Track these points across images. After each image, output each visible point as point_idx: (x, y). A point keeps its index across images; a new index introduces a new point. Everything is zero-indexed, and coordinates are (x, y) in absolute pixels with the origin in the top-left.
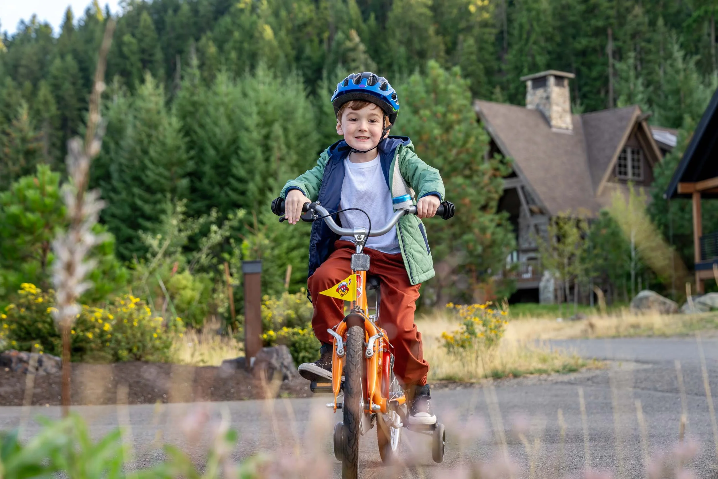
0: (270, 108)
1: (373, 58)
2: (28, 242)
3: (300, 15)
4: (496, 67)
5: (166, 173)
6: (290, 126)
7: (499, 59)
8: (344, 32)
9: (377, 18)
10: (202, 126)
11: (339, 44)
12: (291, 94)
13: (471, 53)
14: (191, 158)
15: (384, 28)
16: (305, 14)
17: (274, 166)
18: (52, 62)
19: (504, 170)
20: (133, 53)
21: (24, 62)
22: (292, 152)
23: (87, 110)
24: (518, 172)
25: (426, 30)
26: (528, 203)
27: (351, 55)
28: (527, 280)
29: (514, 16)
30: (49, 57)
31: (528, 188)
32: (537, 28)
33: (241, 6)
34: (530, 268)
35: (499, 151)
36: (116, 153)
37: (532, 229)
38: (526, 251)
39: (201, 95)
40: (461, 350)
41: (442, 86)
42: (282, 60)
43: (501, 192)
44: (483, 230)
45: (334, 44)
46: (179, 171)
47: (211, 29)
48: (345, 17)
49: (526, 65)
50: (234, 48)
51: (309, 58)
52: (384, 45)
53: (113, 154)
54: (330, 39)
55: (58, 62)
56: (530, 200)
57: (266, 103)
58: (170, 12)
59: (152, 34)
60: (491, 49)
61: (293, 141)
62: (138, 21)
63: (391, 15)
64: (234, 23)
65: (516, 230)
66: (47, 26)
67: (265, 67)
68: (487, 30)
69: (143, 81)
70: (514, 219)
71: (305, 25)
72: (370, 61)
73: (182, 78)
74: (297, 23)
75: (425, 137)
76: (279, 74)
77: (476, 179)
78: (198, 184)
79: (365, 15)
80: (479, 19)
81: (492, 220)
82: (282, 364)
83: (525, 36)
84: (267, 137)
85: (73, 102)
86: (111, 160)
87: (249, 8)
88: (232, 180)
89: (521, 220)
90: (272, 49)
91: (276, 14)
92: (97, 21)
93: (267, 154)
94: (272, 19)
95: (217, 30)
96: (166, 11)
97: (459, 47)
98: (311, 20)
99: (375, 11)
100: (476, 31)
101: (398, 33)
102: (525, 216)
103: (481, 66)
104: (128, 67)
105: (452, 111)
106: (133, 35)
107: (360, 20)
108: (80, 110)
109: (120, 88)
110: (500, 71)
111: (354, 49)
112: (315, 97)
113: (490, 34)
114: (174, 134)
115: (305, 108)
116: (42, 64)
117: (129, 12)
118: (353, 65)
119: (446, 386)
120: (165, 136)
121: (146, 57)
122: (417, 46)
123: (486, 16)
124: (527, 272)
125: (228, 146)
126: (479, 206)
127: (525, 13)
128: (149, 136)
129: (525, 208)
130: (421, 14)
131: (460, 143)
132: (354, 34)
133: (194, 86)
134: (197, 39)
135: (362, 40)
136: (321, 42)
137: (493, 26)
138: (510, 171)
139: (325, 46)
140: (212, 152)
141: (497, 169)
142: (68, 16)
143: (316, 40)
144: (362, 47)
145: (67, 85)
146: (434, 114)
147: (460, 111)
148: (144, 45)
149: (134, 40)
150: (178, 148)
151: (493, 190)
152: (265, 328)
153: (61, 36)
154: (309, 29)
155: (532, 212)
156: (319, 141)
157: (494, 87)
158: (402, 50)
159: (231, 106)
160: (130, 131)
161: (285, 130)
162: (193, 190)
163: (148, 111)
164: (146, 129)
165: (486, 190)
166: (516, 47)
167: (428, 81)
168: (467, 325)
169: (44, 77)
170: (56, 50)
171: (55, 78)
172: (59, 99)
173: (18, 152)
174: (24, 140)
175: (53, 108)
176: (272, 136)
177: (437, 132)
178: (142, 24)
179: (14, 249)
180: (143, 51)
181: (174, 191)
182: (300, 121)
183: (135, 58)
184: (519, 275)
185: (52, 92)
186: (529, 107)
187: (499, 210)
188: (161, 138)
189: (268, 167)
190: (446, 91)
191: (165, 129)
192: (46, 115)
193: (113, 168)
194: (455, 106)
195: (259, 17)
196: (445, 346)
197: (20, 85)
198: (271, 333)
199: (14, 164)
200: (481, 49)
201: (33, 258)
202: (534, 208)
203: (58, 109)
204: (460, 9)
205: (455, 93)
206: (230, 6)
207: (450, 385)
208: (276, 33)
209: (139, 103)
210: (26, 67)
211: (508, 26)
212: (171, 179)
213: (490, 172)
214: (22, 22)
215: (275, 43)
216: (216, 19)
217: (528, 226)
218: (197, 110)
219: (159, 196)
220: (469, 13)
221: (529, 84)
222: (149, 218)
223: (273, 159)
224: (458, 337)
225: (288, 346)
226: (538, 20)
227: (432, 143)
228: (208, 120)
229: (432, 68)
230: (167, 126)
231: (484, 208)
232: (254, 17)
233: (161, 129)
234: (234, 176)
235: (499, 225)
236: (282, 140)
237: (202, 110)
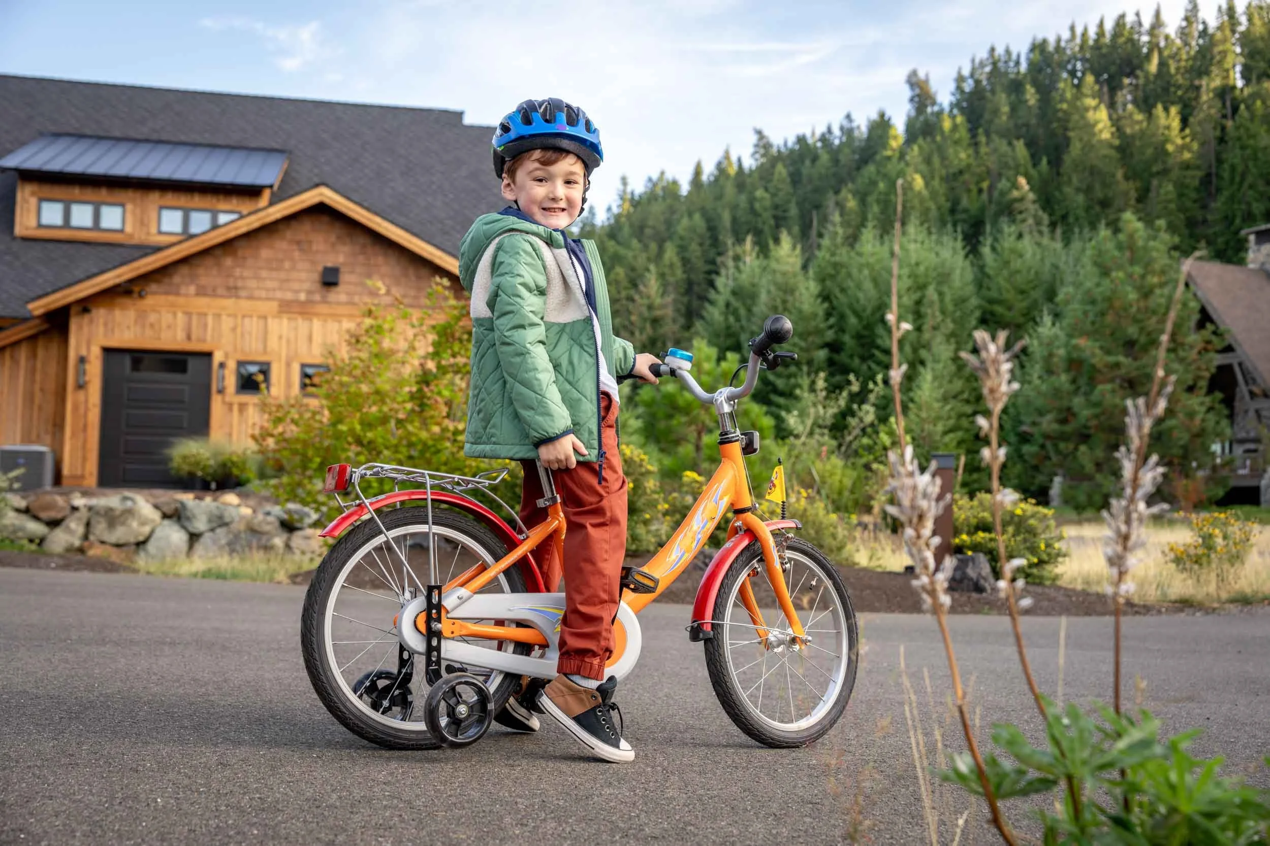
0: (922, 268)
1: (1044, 209)
2: (685, 423)
3: (956, 162)
4: (1200, 218)
5: (803, 344)
6: (945, 289)
7: (1204, 207)
8: (1008, 180)
9: (1049, 162)
10: (843, 290)
11: (1003, 194)
12: (946, 254)
13: (1170, 201)
14: (831, 327)
15: (1058, 174)
16: (960, 160)
17: (926, 336)
18: (679, 221)
19: (1218, 343)
20: (765, 209)
21: (651, 223)
22: (948, 320)
23: (717, 273)
24: (1235, 345)
25: (1113, 176)
26: (1247, 383)
27: (1017, 206)
28: (1244, 476)
29: (1224, 156)
30: (675, 217)
31: (1248, 364)
32: (1254, 170)
33: (889, 153)
34: (1248, 462)
35: (1212, 321)
36: (749, 320)
37: (1252, 414)
38: (1242, 441)
39: (843, 255)
40: (1196, 567)
41: (1140, 243)
42: (934, 213)
43: (1213, 370)
44: (1191, 415)
45: (996, 194)
46: (818, 341)
47: (853, 180)
48: (1011, 163)
49: (1239, 214)
50: (878, 201)
51: (966, 211)
52: (1057, 194)
53: (744, 322)
54: (991, 188)
55: (685, 222)
56: (1250, 379)
57: (917, 264)
58: (808, 163)
59: (787, 188)
60: (1194, 195)
61: (950, 307)
62: (772, 174)
63: (1067, 160)
64: (878, 172)
65: (1231, 417)
66: (675, 183)
67: (918, 222)
68: (1190, 173)
69: (777, 241)
70: (1229, 401)
71: (961, 172)
72: (1040, 213)
73: (820, 235)
74: (951, 171)
75: (1117, 304)
76: (934, 230)
77: (1181, 353)
78: (836, 357)
79: (1035, 159)
80: (1178, 160)
81: (1202, 404)
82: (980, 574)
83: (1237, 179)
84: (919, 303)
85: (701, 265)
86: (742, 328)
87: (897, 155)
88: (877, 353)
89: (1237, 404)
90: (922, 201)
91: (928, 161)
92: (728, 176)
93: (919, 322)
94: (923, 167)
95: (859, 180)
96: (803, 162)
97: (1152, 194)
98: (969, 166)
99: (1048, 155)
100: (1175, 174)
101: (1075, 180)
102: (1243, 398)
103: (1182, 216)
104: (760, 225)
105: (1153, 273)
106: (766, 189)
107: (1030, 166)
108: (709, 273)
109: (753, 249)
110: (1205, 221)
111: (1021, 199)
112: (975, 256)
113: (1193, 177)
114: (812, 300)
115: (963, 269)
116: (669, 224)
117: (762, 164)
118: (1019, 217)
119: (1182, 610)
120: (801, 303)
121: (780, 213)
122: (1099, 193)
123: (1187, 155)
124: (1244, 467)
125: (873, 313)
126: (1185, 386)
127: (1238, 152)
128: (784, 302)
129: (1242, 389)
130: (1105, 156)
131: (1162, 310)
132: (1022, 181)
133: (836, 246)
134: (837, 192)
135: (1031, 189)
136: (980, 191)
137: (1198, 168)
138: (1226, 343)
139: (985, 196)
140: (853, 320)
141: (1208, 342)
142: (698, 172)
143: (974, 189)
144: (1031, 196)
145: (694, 247)
146: (1130, 276)
147: (1163, 272)
148: (777, 200)
149: (767, 195)
150: (815, 315)
151: (1204, 367)
152: (957, 532)
153: (690, 193)
154: (966, 177)
155: (1252, 395)
156: (979, 307)
157: (1198, 241)
158: (1081, 198)
159: (877, 267)
160: (763, 297)
161: (941, 294)
162: (831, 363)
163: (784, 274)
164: (781, 293)
165: (1193, 367)
166: (1226, 193)
167: (1121, 237)
168: (1204, 538)
169: (670, 238)
170: (684, 208)
171: (682, 238)
172: (685, 261)
173: (645, 320)
174: (650, 307)
175: (679, 273)
176: (925, 301)
177: (1133, 296)
178: (776, 176)
179: (669, 431)
180: (776, 207)
181: (810, 363)
182: (957, 283)
183: (767, 215)
184: (1234, 470)
185: (678, 254)
186: (1251, 266)
187: (1210, 391)
188: (797, 304)
189: (919, 337)
190: (1145, 249)
191: (801, 294)
192: (671, 279)
193: (743, 337)
194: (1157, 267)
195: (907, 164)
196: (1173, 561)
197: (646, 247)
198: (964, 537)
199: (641, 333)
200: (1181, 195)
201: (688, 441)
202: (1255, 389)
203: (684, 272)
204: (1156, 148)
205: (1158, 250)
206: (875, 153)
207: (1186, 610)
208: (927, 184)
209: (774, 265)
210: (654, 228)
211: (1218, 167)
212: (807, 350)
213: (1200, 345)
214: (650, 180)
215: (925, 193)
216: (858, 168)
217: (1246, 412)
218: (838, 273)
219: (793, 369)
220: (1166, 153)
221: (1252, 238)
222: (782, 394)
223: (926, 327)
224: (1192, 551)
225: (986, 553)
226: (1256, 159)
227: (1125, 310)
228: (851, 284)
229: (1129, 222)
230: (804, 291)
231: (1191, 389)
232: (902, 165)
233: (797, 294)
234: (878, 347)
235: (1210, 409)
236: (937, 306)
237: (844, 271)
